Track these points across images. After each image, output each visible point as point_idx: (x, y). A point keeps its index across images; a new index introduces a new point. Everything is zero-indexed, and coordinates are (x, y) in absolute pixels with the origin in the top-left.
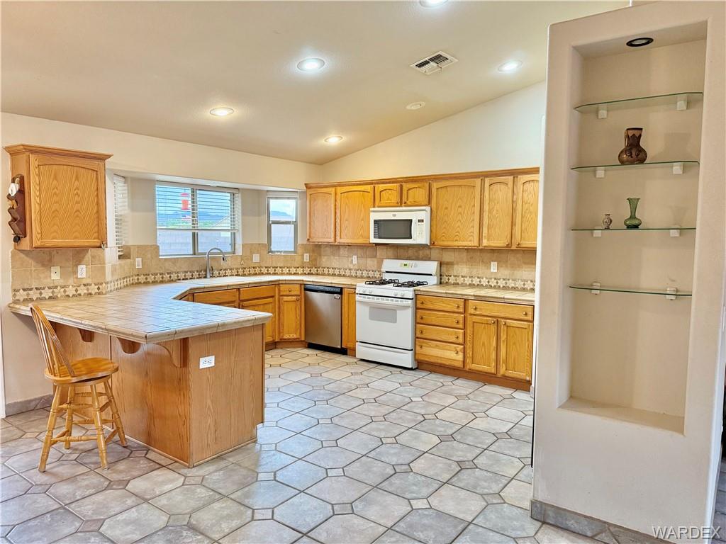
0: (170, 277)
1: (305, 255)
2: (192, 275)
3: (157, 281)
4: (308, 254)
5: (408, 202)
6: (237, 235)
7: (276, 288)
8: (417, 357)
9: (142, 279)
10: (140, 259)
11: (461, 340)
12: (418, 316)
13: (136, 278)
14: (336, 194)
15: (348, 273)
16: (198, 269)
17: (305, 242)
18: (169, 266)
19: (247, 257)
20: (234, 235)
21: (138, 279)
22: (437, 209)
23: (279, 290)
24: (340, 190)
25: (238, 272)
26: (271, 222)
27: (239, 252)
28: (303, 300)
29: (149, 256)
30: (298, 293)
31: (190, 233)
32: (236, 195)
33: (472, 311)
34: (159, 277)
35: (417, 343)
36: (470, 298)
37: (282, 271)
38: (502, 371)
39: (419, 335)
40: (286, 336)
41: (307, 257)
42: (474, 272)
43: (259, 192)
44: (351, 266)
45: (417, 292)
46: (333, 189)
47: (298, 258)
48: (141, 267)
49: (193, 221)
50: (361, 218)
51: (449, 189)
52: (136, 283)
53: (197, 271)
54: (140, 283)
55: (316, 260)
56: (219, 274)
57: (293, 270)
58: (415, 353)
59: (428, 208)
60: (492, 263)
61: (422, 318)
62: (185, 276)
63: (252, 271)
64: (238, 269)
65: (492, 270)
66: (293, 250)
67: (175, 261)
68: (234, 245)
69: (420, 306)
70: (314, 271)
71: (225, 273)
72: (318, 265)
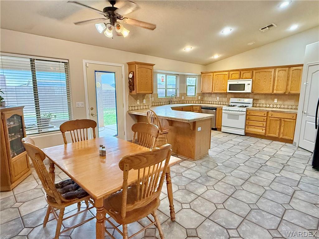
0: (161, 104)
2: (166, 103)
5: (243, 78)
6: (177, 90)
8: (246, 132)
9: (154, 104)
10: (153, 98)
11: (265, 126)
12: (247, 117)
13: (152, 104)
14: (213, 75)
15: (215, 103)
16: (168, 101)
17: (199, 92)
18: (160, 100)
19: (180, 98)
22: (255, 80)
23: (193, 109)
24: (215, 74)
26: (187, 86)
27: (178, 96)
28: (201, 112)
29: (156, 97)
30: (199, 110)
32: (178, 77)
33: (270, 116)
34: (158, 104)
35: (246, 127)
36: (270, 111)
37: (191, 102)
38: (281, 136)
39: (247, 124)
41: (199, 98)
42: (267, 102)
43: (184, 75)
44: (216, 101)
45: (247, 109)
46: (212, 74)
47: (196, 98)
48: (153, 100)
49: (166, 85)
50: (223, 83)
51: (261, 73)
55: (202, 98)
57: (195, 102)
58: (245, 130)
59: (251, 80)
60: (275, 99)
61: (249, 118)
62: (164, 103)
63: (182, 102)
64: (178, 101)
65: (275, 102)
66: (194, 95)
67: (162, 99)
68: (176, 93)
69: (248, 115)
70: (202, 102)
72: (203, 100)
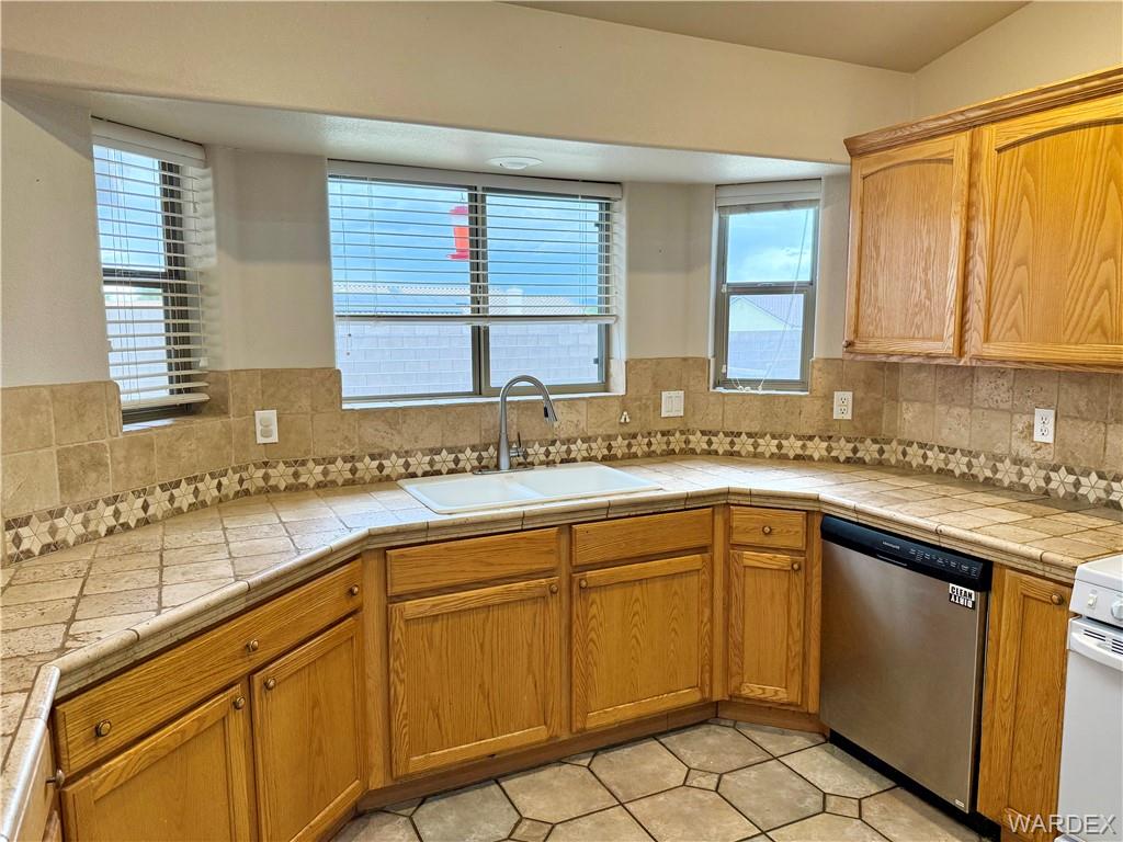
0: (381, 468)
1: (838, 395)
2: (457, 461)
3: (333, 483)
4: (849, 395)
6: (615, 332)
7: (719, 520)
9: (281, 475)
10: (272, 414)
13: (260, 473)
14: (974, 157)
15: (1007, 473)
16: (476, 441)
17: (838, 352)
18: (372, 434)
19: (642, 398)
20: (606, 334)
21: (266, 477)
23: (729, 530)
24: (992, 136)
25: (609, 448)
26: (724, 290)
27: (619, 386)
28: (817, 570)
29: (305, 403)
30: (799, 544)
31: (466, 330)
32: (616, 205)
34: (340, 470)
37: (756, 446)
40: (752, 690)
41: (843, 405)
44: (1025, 450)
46: (963, 139)
47: (813, 408)
48: (275, 438)
49: (474, 289)
52: (260, 491)
53: (474, 448)
54: (275, 489)
55: (879, 413)
56: (548, 453)
57: (793, 447)
62: (431, 463)
63: (658, 444)
64: (609, 438)
66: (798, 378)
67: (393, 418)
68: (604, 361)
70: (869, 451)
71: (569, 451)
72: (885, 433)
